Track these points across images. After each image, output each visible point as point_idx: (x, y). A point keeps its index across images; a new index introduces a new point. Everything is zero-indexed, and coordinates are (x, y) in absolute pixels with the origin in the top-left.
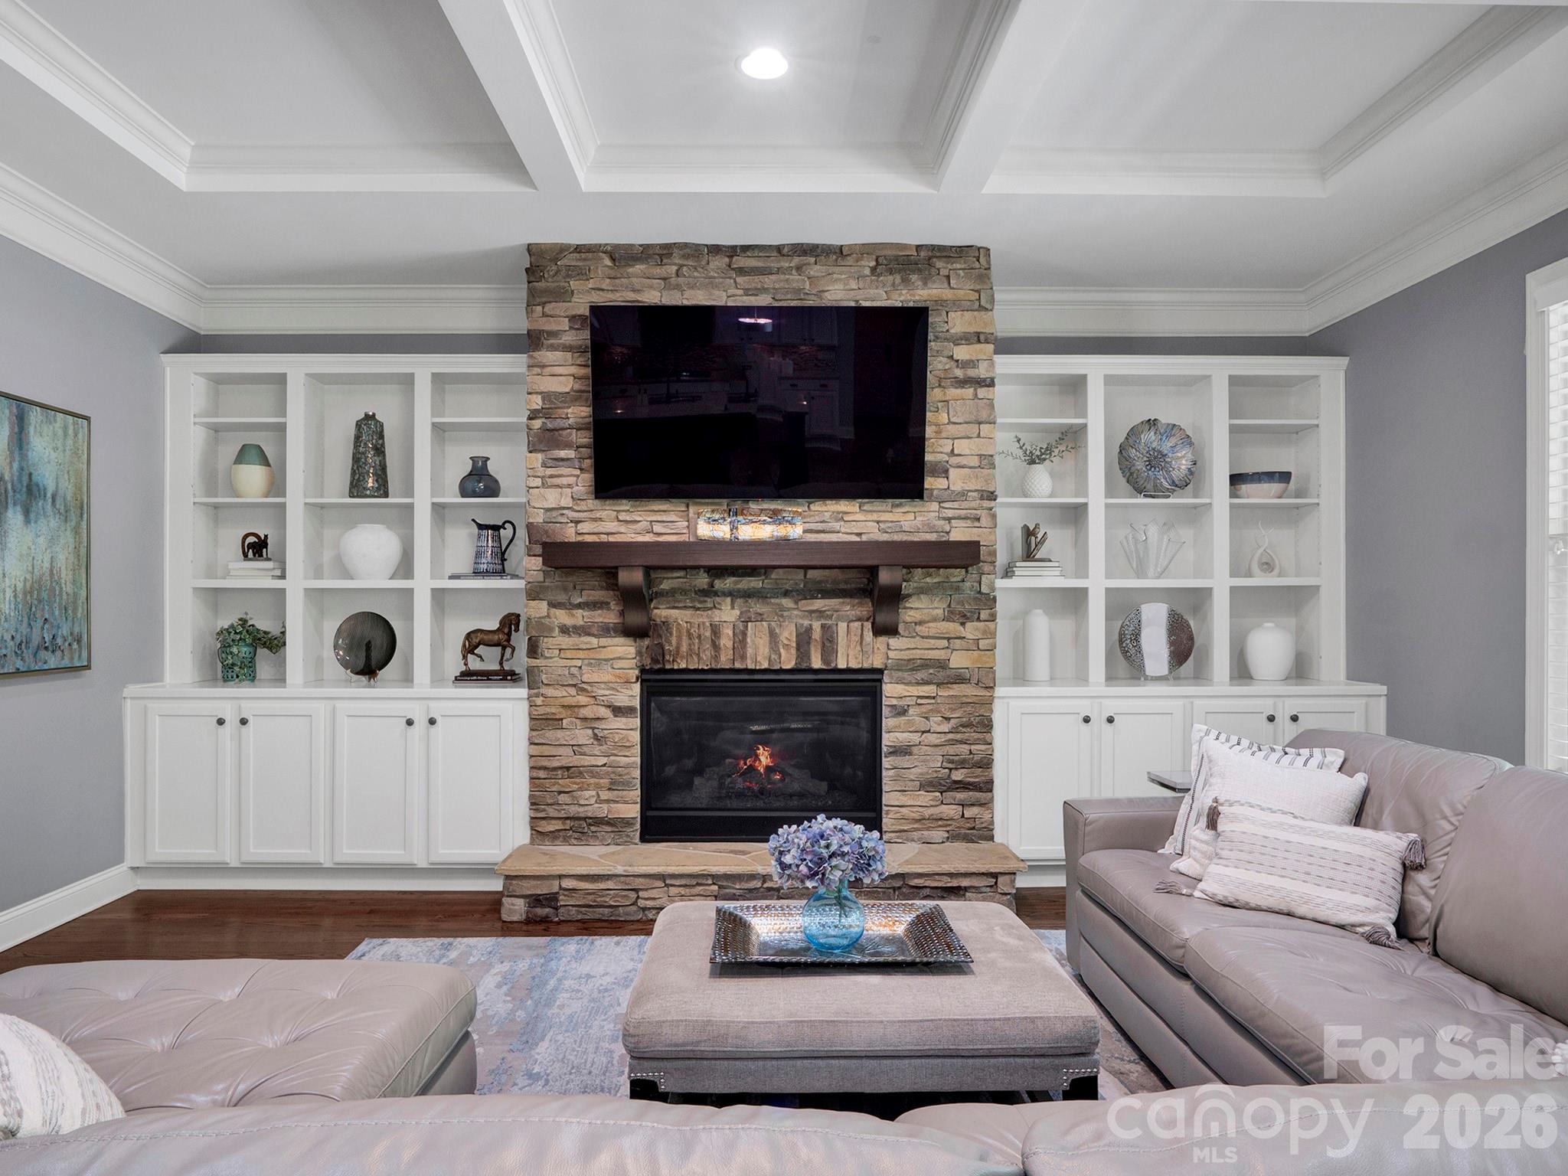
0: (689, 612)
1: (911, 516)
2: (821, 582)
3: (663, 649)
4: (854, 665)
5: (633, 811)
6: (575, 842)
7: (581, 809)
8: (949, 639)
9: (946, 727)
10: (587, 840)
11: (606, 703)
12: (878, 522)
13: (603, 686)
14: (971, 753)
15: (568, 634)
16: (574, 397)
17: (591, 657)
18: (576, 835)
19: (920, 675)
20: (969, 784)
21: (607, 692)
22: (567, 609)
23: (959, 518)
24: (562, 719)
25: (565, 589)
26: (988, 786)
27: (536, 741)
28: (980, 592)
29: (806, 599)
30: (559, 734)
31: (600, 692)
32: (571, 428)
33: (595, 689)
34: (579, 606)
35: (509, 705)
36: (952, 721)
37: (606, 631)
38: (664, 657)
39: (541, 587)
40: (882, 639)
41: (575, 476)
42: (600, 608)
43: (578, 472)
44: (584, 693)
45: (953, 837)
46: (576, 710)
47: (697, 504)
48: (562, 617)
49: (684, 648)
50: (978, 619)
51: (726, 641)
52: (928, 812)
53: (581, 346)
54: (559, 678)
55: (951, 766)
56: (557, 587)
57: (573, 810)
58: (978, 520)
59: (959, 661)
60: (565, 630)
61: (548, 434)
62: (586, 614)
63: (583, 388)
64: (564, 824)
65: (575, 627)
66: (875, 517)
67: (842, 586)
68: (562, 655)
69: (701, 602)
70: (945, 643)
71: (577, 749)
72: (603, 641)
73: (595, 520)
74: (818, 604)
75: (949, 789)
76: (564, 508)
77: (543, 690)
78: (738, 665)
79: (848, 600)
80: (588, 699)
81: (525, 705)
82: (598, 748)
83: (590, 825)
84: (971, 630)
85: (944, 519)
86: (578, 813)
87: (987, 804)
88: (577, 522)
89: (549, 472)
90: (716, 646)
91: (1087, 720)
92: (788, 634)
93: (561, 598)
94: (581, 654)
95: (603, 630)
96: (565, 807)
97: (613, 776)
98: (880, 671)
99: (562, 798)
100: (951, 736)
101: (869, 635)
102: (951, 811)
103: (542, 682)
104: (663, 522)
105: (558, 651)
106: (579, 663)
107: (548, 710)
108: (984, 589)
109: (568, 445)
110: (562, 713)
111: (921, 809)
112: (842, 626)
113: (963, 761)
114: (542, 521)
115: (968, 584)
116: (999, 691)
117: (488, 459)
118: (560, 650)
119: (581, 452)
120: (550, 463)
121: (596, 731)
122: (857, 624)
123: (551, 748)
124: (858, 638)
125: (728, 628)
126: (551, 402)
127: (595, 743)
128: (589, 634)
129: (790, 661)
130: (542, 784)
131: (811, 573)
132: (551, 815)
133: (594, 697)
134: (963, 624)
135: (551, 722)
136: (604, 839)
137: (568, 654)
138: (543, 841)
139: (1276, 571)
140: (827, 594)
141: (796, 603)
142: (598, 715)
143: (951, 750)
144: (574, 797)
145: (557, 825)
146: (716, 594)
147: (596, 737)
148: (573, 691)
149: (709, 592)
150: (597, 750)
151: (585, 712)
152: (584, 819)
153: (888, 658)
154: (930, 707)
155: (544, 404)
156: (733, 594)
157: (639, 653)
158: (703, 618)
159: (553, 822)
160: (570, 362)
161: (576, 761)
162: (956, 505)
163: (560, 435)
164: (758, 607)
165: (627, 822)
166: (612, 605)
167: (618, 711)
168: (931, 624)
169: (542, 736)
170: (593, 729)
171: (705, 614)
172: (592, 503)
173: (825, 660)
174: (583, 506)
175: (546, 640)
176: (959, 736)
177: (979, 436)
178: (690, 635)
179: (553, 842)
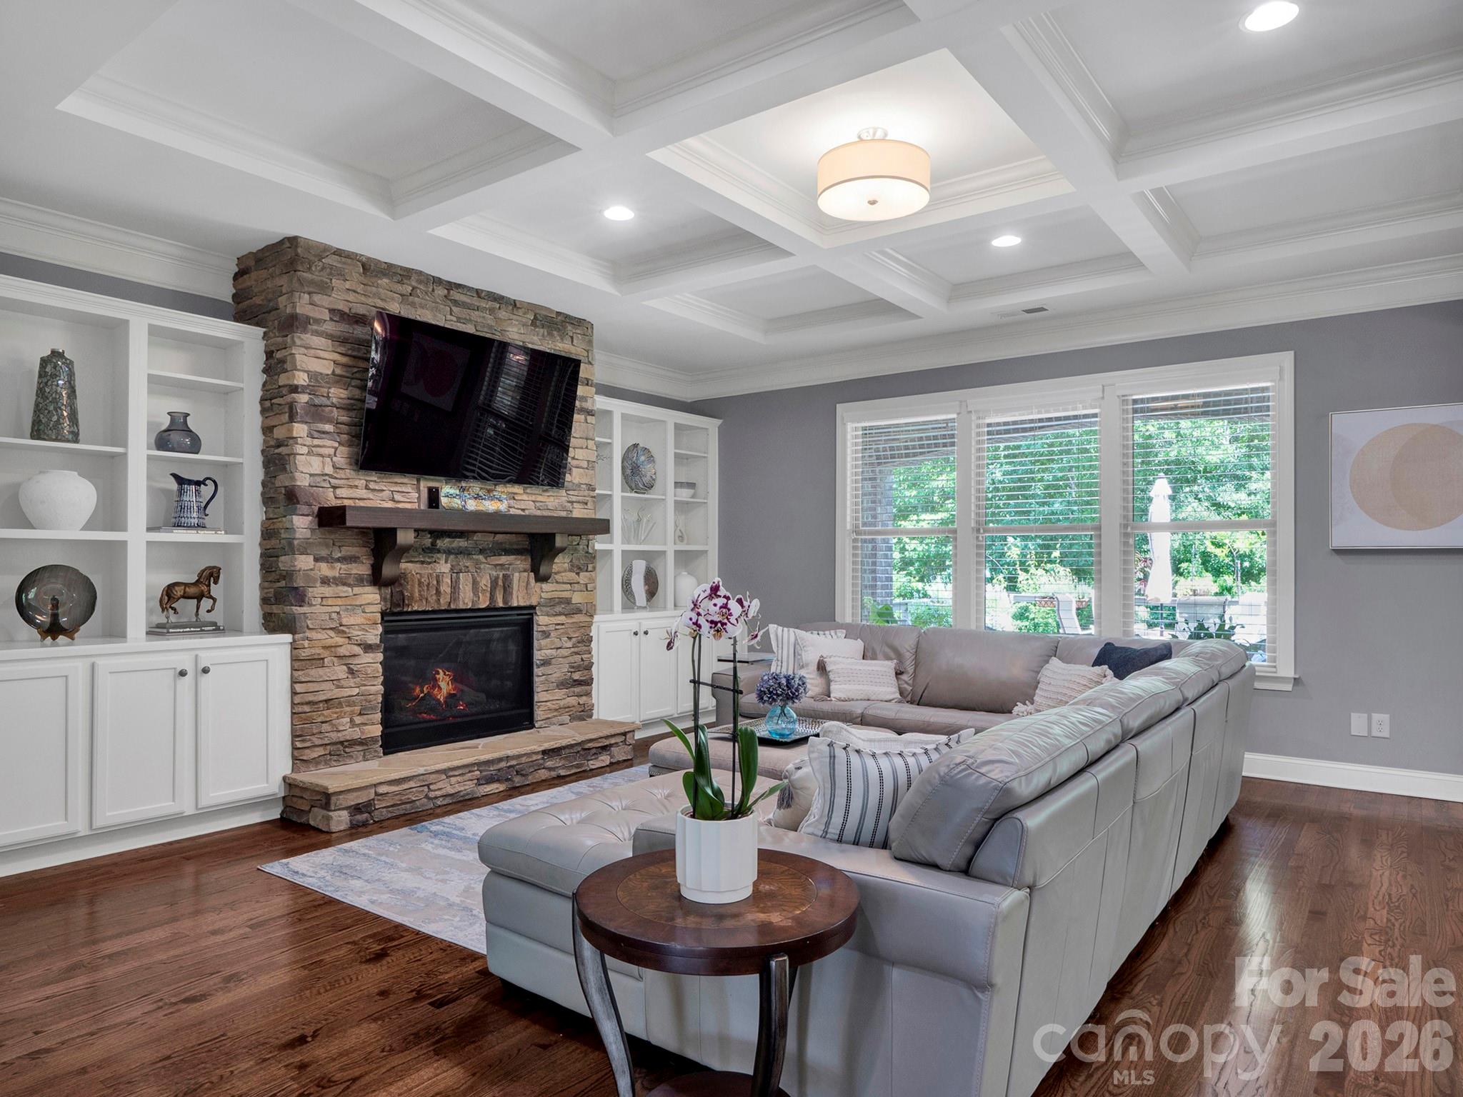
0: (418, 565)
1: (552, 499)
2: (501, 543)
3: (403, 595)
4: (522, 604)
5: (377, 730)
6: (335, 764)
7: (340, 734)
8: (571, 584)
9: (569, 644)
10: (344, 761)
11: (359, 642)
12: (533, 501)
13: (357, 627)
14: (582, 660)
15: (329, 584)
16: (338, 380)
17: (348, 603)
18: (335, 758)
19: (558, 609)
20: (582, 681)
21: (360, 633)
22: (328, 562)
23: (579, 502)
24: (323, 659)
25: (327, 546)
26: (588, 682)
27: (303, 680)
28: (587, 552)
29: (495, 555)
30: (321, 671)
31: (355, 633)
32: (333, 405)
33: (352, 631)
34: (338, 560)
35: (275, 649)
36: (574, 640)
37: (360, 581)
38: (404, 601)
39: (307, 543)
40: (538, 584)
41: (333, 447)
42: (355, 562)
43: (336, 445)
44: (340, 635)
45: (573, 719)
46: (333, 649)
47: (426, 479)
48: (325, 569)
49: (417, 594)
50: (587, 571)
51: (446, 588)
52: (562, 703)
53: (340, 337)
54: (323, 623)
55: (573, 670)
56: (320, 543)
57: (335, 736)
58: (586, 504)
59: (577, 598)
60: (325, 581)
61: (313, 409)
62: (343, 566)
63: (344, 373)
64: (325, 749)
65: (334, 578)
66: (533, 498)
67: (515, 547)
68: (324, 603)
69: (429, 557)
70: (568, 587)
71: (337, 683)
72: (357, 590)
73: (351, 487)
74: (504, 559)
75: (573, 686)
76: (327, 475)
77: (308, 634)
78: (453, 607)
79: (519, 557)
80: (344, 639)
81: (288, 648)
82: (352, 680)
83: (346, 747)
84: (583, 577)
85: (569, 502)
86: (339, 737)
87: (588, 694)
88: (335, 488)
89: (316, 442)
90: (438, 592)
91: (636, 634)
92: (485, 582)
93: (324, 552)
94: (339, 602)
95: (357, 580)
96: (327, 734)
97: (364, 703)
98: (533, 607)
99: (326, 727)
100: (573, 650)
101: (532, 581)
102: (572, 701)
103: (308, 626)
104: (403, 492)
105: (320, 600)
106: (337, 609)
107: (313, 651)
108: (590, 551)
109: (329, 421)
110: (325, 653)
111: (558, 702)
112: (517, 575)
113: (579, 666)
114: (307, 485)
115: (581, 547)
116: (596, 618)
117: (189, 415)
118: (322, 598)
119: (340, 428)
120: (316, 435)
121: (351, 666)
122: (526, 574)
123: (315, 684)
124: (525, 584)
125: (447, 577)
126: (317, 381)
127: (350, 676)
128: (345, 584)
129: (485, 602)
130: (310, 717)
131: (499, 537)
132: (317, 743)
133: (349, 637)
134: (578, 574)
135: (314, 662)
136: (357, 757)
137: (330, 602)
138: (308, 767)
139: (685, 541)
140: (508, 552)
141: (486, 558)
142: (353, 653)
143: (571, 659)
144: (334, 725)
145: (320, 751)
146: (439, 551)
147: (351, 672)
148: (332, 633)
149: (433, 549)
150: (352, 682)
151: (342, 651)
152: (342, 743)
153: (541, 598)
154: (562, 631)
155: (310, 381)
156: (449, 552)
157: (383, 599)
158: (426, 570)
159: (316, 749)
160: (330, 349)
161: (337, 693)
162: (576, 493)
163: (323, 411)
164: (465, 562)
165: (373, 740)
166: (364, 559)
167: (368, 648)
168: (563, 574)
169: (308, 675)
170: (346, 665)
171: (430, 566)
172: (349, 473)
173: (505, 601)
174: (341, 474)
175: (310, 589)
176: (576, 650)
177: (587, 448)
178: (420, 583)
179: (316, 766)
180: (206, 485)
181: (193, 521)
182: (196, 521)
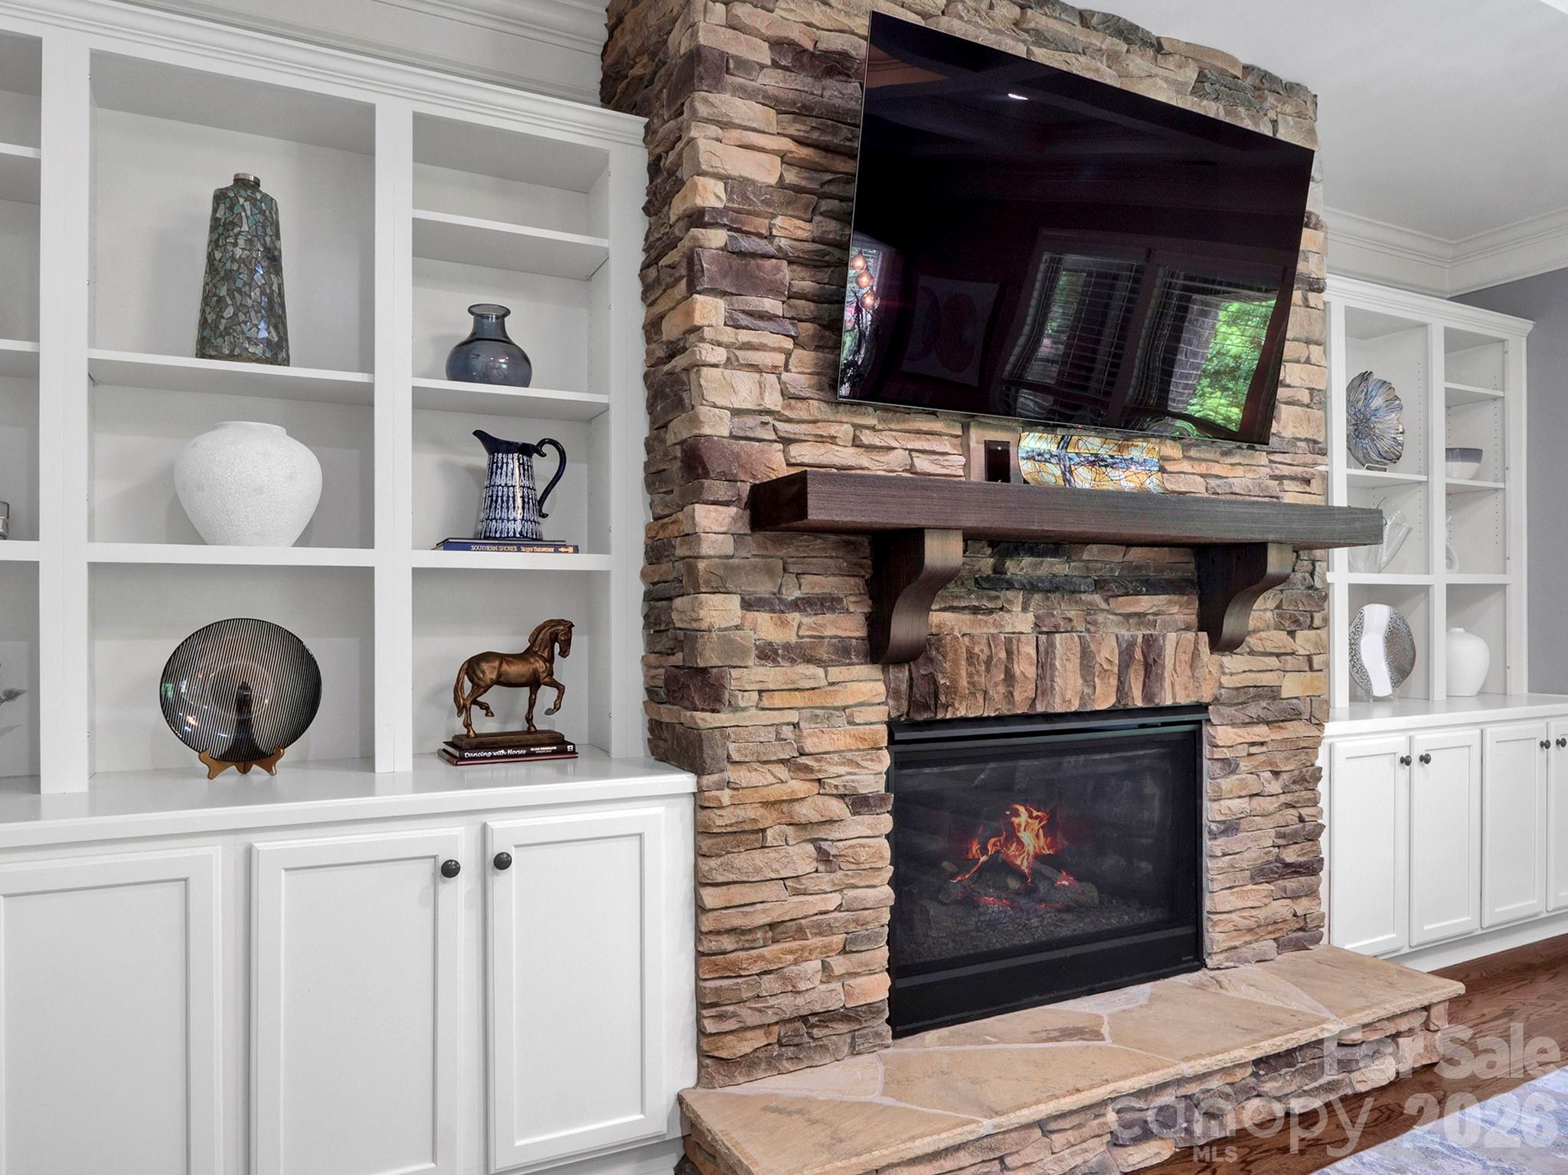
0: (966, 617)
1: (1240, 471)
2: (1138, 568)
3: (935, 682)
4: (1183, 700)
5: (877, 987)
6: (787, 1065)
7: (800, 1000)
8: (1278, 655)
9: (1275, 787)
10: (809, 1058)
11: (842, 791)
12: (1202, 476)
13: (836, 757)
14: (1301, 819)
15: (774, 661)
16: (790, 195)
17: (818, 703)
18: (790, 1052)
19: (1254, 710)
20: (1300, 865)
21: (842, 770)
22: (773, 611)
23: (1293, 478)
24: (763, 831)
25: (770, 572)
26: (1311, 868)
27: (720, 879)
28: (1311, 587)
29: (1127, 594)
30: (758, 857)
31: (835, 771)
32: (781, 255)
33: (825, 767)
34: (796, 605)
35: (658, 809)
36: (1285, 776)
37: (843, 652)
38: (936, 697)
39: (726, 567)
40: (1216, 657)
41: (780, 350)
42: (832, 609)
43: (789, 344)
44: (802, 775)
45: (1282, 946)
46: (785, 807)
47: (981, 425)
48: (766, 627)
49: (964, 682)
50: (1311, 627)
51: (1025, 668)
52: (1261, 914)
53: (794, 103)
54: (762, 749)
55: (1281, 842)
56: (754, 567)
57: (788, 1005)
58: (1308, 482)
59: (1291, 687)
60: (768, 654)
61: (736, 262)
62: (806, 620)
63: (803, 183)
64: (768, 1034)
65: (787, 647)
66: (1202, 468)
67: (1167, 575)
68: (766, 703)
69: (991, 599)
70: (1273, 662)
71: (794, 885)
72: (836, 673)
73: (821, 439)
74: (1146, 603)
75: (1282, 877)
76: (769, 412)
77: (732, 774)
78: (1040, 708)
79: (1176, 598)
80: (808, 785)
81: (688, 806)
82: (827, 877)
83: (813, 1026)
84: (1304, 641)
85: (1274, 477)
86: (798, 1008)
87: (1312, 893)
88: (787, 441)
89: (745, 336)
90: (1010, 678)
91: (1406, 761)
92: (1107, 652)
93: (764, 588)
94: (798, 699)
95: (836, 653)
96: (772, 1001)
97: (851, 928)
98: (1201, 707)
99: (769, 983)
100: (1283, 799)
101: (1205, 649)
102: (1282, 909)
103: (729, 757)
104: (934, 453)
105: (755, 695)
106: (793, 717)
107: (741, 813)
108: (1318, 584)
109: (773, 290)
110: (766, 817)
111: (1254, 912)
112: (1172, 637)
113: (1296, 833)
114: (726, 433)
115: (1299, 575)
116: (1330, 728)
117: (507, 312)
118: (760, 692)
119: (796, 307)
120: (744, 320)
121: (825, 845)
122: (1191, 635)
123: (745, 888)
124: (1187, 657)
125: (1027, 644)
126: (745, 198)
127: (822, 868)
128: (809, 660)
129: (1106, 696)
130: (733, 963)
131: (1136, 554)
132: (749, 1022)
133: (819, 780)
134: (1292, 634)
135: (743, 837)
136: (837, 1049)
137: (777, 700)
138: (731, 1076)
139: (1457, 567)
140: (1154, 587)
141: (1107, 601)
142: (828, 815)
143: (1279, 819)
144: (786, 979)
145: (757, 1040)
146: (1010, 585)
147: (824, 857)
148: (782, 772)
149: (997, 581)
150: (825, 881)
151: (806, 811)
152: (804, 1019)
153: (1221, 686)
154: (1262, 758)
155: (730, 199)
156: (1031, 587)
157: (893, 693)
158: (983, 627)
159: (749, 1034)
160: (774, 129)
161: (790, 907)
162: (1287, 458)
163: (758, 267)
164: (1066, 610)
165: (872, 1009)
166: (849, 602)
167: (859, 803)
168: (1263, 634)
169: (729, 867)
170: (813, 841)
171: (990, 619)
172: (816, 408)
173: (1147, 695)
174: (800, 411)
175: (735, 673)
176: (1288, 798)
177: (1308, 361)
178: (971, 657)
179: (748, 1075)
180: (543, 455)
181: (511, 525)
182: (518, 526)
